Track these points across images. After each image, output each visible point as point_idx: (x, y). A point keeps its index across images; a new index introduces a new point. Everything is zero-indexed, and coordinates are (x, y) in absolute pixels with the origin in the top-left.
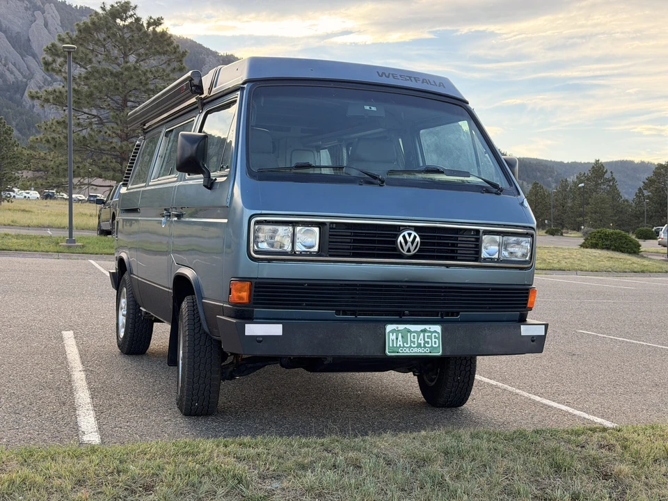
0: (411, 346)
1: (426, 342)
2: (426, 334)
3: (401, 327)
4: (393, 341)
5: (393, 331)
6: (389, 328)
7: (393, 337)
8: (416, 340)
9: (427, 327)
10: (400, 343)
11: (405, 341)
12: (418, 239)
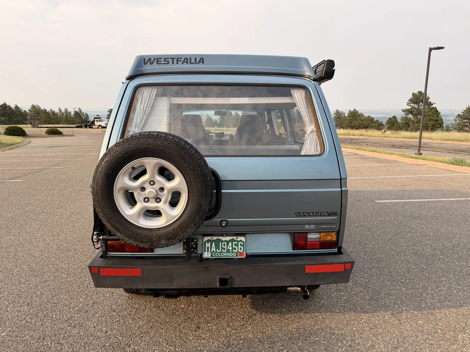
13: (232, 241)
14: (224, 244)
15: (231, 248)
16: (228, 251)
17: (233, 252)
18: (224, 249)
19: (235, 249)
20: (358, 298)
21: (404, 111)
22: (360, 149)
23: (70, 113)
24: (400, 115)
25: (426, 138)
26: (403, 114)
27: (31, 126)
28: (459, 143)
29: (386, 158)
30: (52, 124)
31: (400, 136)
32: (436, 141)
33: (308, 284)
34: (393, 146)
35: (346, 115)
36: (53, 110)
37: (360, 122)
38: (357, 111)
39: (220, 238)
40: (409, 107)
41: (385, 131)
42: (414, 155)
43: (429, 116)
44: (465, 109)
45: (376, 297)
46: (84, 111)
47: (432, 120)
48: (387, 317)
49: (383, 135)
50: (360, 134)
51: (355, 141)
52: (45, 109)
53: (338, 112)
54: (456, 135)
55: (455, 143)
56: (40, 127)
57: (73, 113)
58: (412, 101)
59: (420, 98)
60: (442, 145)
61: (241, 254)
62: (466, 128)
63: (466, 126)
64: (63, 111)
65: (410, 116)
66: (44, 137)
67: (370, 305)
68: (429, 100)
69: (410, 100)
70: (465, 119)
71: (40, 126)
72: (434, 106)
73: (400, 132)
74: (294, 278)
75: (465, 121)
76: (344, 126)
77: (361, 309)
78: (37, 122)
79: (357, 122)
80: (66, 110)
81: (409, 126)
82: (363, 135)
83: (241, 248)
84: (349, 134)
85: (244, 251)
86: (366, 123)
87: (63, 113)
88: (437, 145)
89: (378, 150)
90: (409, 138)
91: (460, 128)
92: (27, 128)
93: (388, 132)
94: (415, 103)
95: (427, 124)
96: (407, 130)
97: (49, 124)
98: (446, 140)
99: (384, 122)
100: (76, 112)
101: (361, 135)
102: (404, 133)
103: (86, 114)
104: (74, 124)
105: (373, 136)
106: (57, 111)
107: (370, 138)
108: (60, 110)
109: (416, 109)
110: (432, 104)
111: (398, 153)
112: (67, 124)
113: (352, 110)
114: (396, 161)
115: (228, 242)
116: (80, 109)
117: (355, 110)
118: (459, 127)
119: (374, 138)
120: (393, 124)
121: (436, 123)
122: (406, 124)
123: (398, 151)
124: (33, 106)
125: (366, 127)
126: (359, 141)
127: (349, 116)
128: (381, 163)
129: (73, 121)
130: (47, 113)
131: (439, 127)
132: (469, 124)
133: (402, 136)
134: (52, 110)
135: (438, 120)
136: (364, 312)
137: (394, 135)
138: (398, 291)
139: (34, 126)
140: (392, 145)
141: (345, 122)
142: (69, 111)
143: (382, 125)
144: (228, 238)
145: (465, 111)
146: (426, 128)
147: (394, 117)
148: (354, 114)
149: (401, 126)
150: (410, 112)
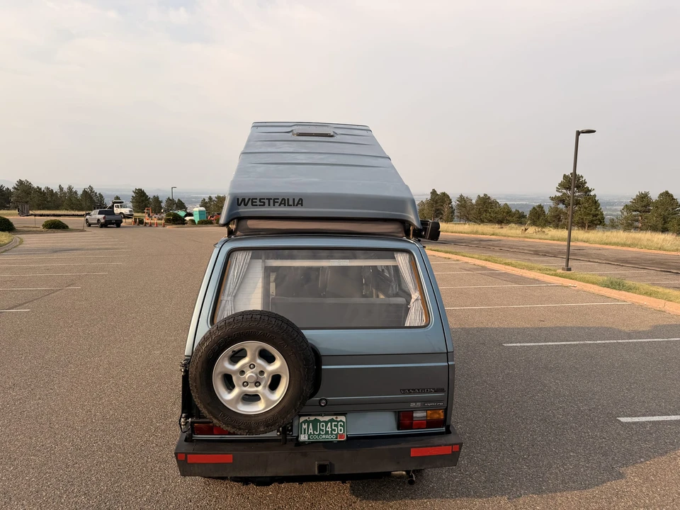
13: (332, 421)
14: (323, 425)
15: (330, 430)
16: (327, 433)
17: (332, 434)
18: (323, 431)
19: (335, 430)
20: (473, 479)
21: (552, 199)
22: (489, 261)
23: (76, 192)
24: (548, 204)
25: (582, 241)
26: (551, 203)
27: (17, 212)
28: (624, 248)
29: (524, 275)
30: (49, 209)
31: (546, 237)
32: (593, 245)
33: (414, 468)
34: (537, 253)
35: (474, 202)
36: (51, 187)
37: (492, 215)
38: (489, 198)
39: (318, 418)
40: (559, 194)
41: (526, 230)
42: (560, 271)
43: (586, 208)
44: (635, 197)
45: (492, 478)
46: (97, 190)
47: (589, 214)
48: (502, 503)
49: (523, 235)
50: (492, 232)
51: (485, 243)
52: (38, 187)
53: (462, 199)
54: (620, 235)
55: (619, 248)
56: (32, 215)
57: (80, 193)
58: (562, 185)
59: (573, 183)
60: (600, 251)
61: (341, 436)
62: (636, 224)
63: (637, 221)
64: (65, 189)
65: (561, 206)
66: (41, 232)
67: (484, 488)
68: (587, 185)
69: (560, 185)
70: (635, 211)
71: (31, 212)
72: (592, 193)
73: (546, 230)
74: (398, 463)
75: (634, 213)
76: (470, 217)
77: (475, 493)
78: (27, 206)
79: (488, 214)
80: (70, 188)
81: (559, 220)
82: (497, 235)
83: (341, 430)
84: (476, 233)
85: (344, 432)
86: (500, 216)
87: (65, 193)
88: (594, 251)
89: (513, 262)
90: (558, 240)
91: (629, 225)
92: (12, 216)
93: (532, 230)
94: (568, 188)
95: (582, 219)
96: (557, 227)
97: (43, 209)
98: (607, 244)
99: (527, 214)
100: (85, 192)
101: (493, 235)
102: (552, 232)
103: (100, 194)
104: (82, 210)
105: (509, 236)
106: (56, 189)
107: (505, 238)
108: (61, 188)
109: (569, 197)
110: (591, 191)
111: (541, 266)
112: (73, 209)
113: (482, 196)
114: (537, 280)
115: (326, 423)
116: (91, 188)
117: (485, 195)
118: (627, 223)
119: (510, 238)
120: (538, 217)
121: (594, 218)
122: (555, 217)
123: (542, 262)
124: (21, 182)
125: (500, 222)
126: (491, 243)
127: (477, 203)
128: (516, 283)
129: (81, 204)
130: (41, 193)
131: (599, 225)
132: (640, 218)
133: (549, 236)
134: (48, 188)
135: (598, 215)
136: (478, 497)
137: (538, 236)
138: (518, 471)
139: (22, 213)
140: (536, 251)
141: (472, 212)
142: (74, 190)
143: (524, 216)
144: (327, 418)
145: (634, 199)
146: (582, 225)
147: (540, 207)
148: (485, 202)
149: (549, 219)
150: (561, 201)
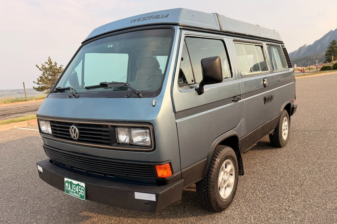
0: (73, 192)
1: (79, 191)
2: (79, 187)
3: (70, 180)
4: (67, 187)
5: (67, 181)
6: (66, 179)
7: (67, 185)
8: (75, 189)
9: (79, 183)
10: (70, 189)
11: (71, 188)
12: (77, 130)
